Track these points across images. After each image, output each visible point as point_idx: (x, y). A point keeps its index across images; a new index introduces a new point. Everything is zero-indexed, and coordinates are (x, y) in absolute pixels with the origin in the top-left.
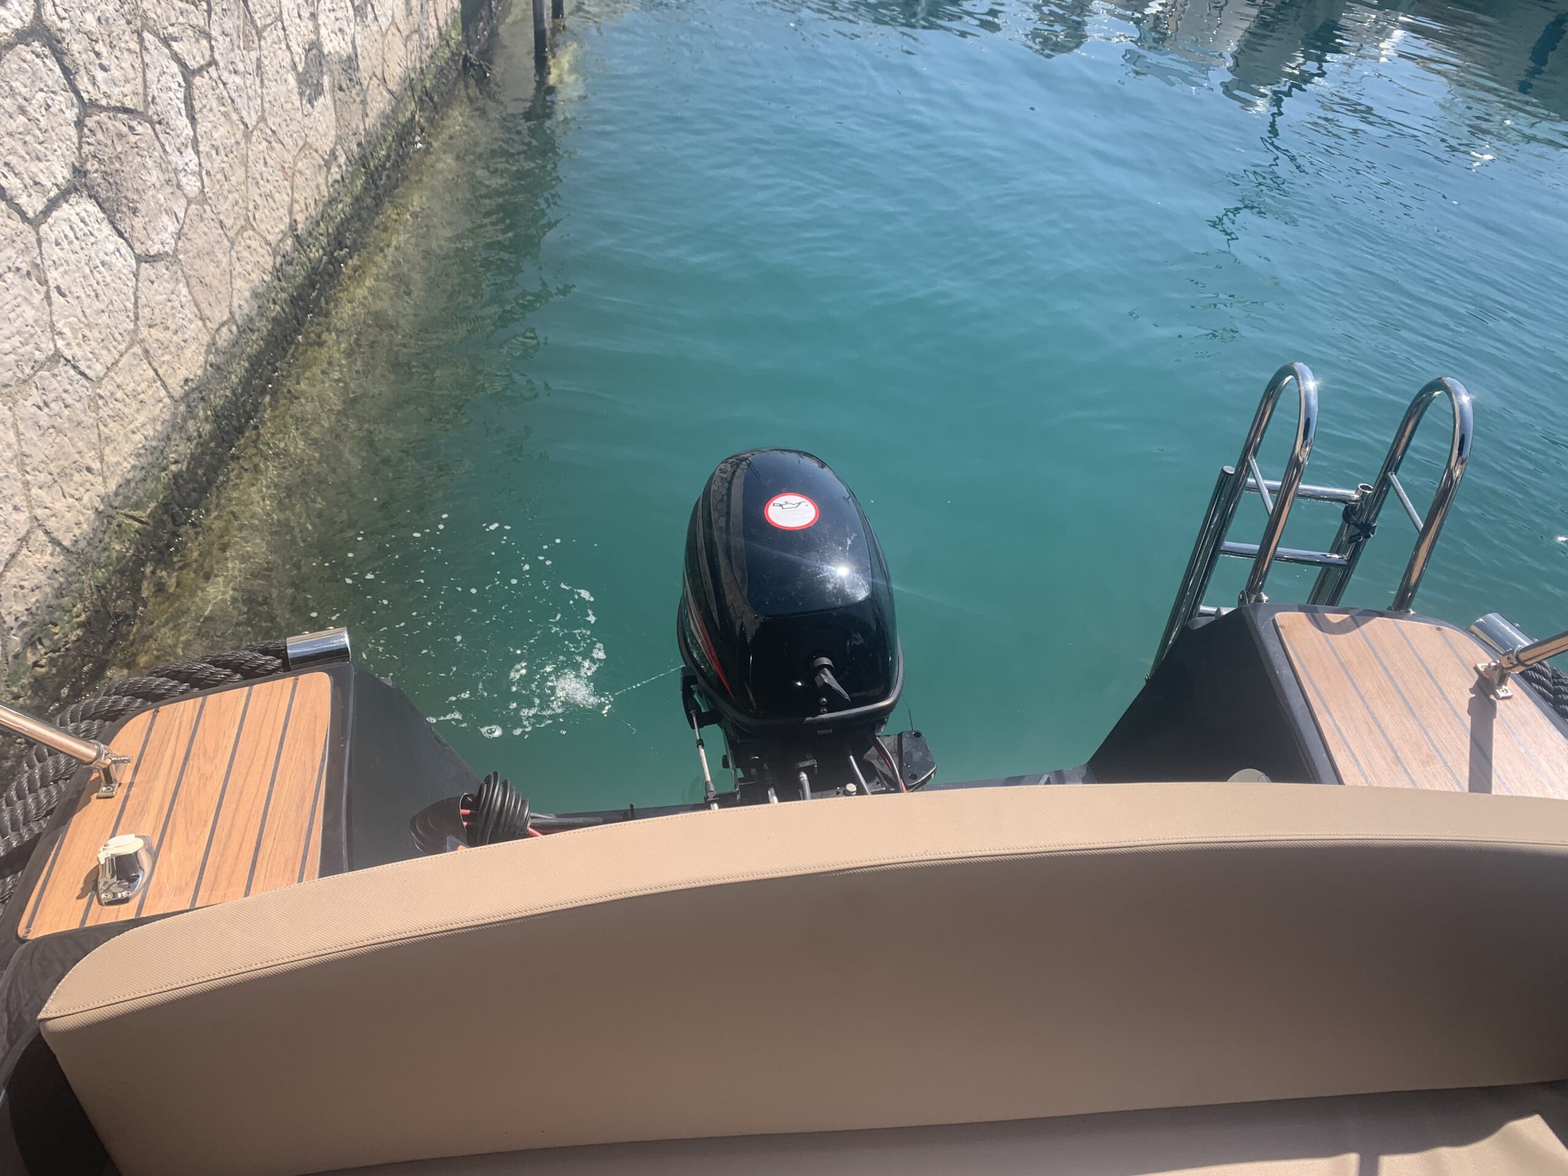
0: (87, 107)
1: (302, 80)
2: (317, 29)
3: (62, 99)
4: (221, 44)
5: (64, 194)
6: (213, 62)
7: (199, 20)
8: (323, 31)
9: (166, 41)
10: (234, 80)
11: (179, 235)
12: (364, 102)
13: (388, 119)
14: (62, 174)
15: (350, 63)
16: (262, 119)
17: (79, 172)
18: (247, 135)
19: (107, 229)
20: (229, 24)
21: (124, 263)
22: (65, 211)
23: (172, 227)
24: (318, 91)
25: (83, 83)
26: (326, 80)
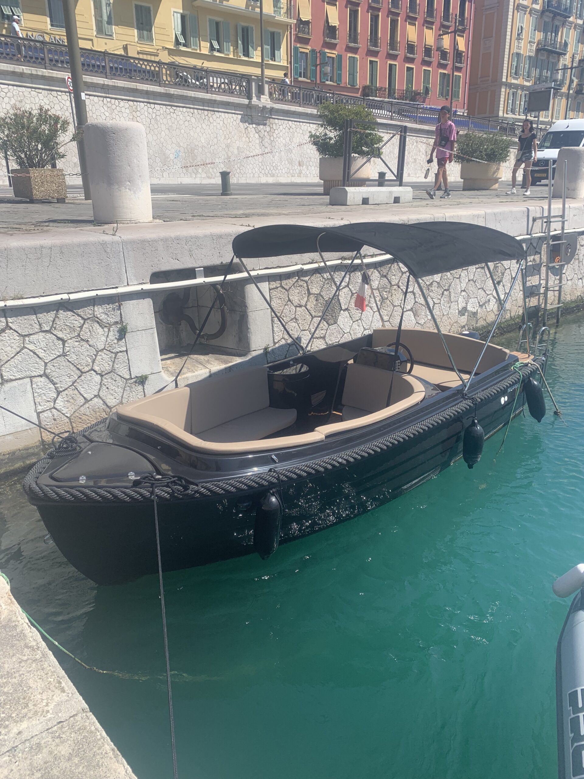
0: (416, 302)
1: (459, 312)
2: (467, 305)
3: (413, 300)
4: (442, 302)
5: (409, 310)
6: (440, 303)
7: (440, 297)
8: (468, 306)
9: (432, 298)
10: (443, 307)
11: (425, 323)
12: (477, 321)
13: (484, 327)
14: (409, 308)
15: (475, 314)
16: (448, 314)
17: (412, 308)
18: (443, 315)
19: (413, 317)
20: (445, 299)
21: (414, 322)
22: (408, 312)
23: (424, 321)
24: (464, 315)
25: (417, 299)
26: (466, 314)
